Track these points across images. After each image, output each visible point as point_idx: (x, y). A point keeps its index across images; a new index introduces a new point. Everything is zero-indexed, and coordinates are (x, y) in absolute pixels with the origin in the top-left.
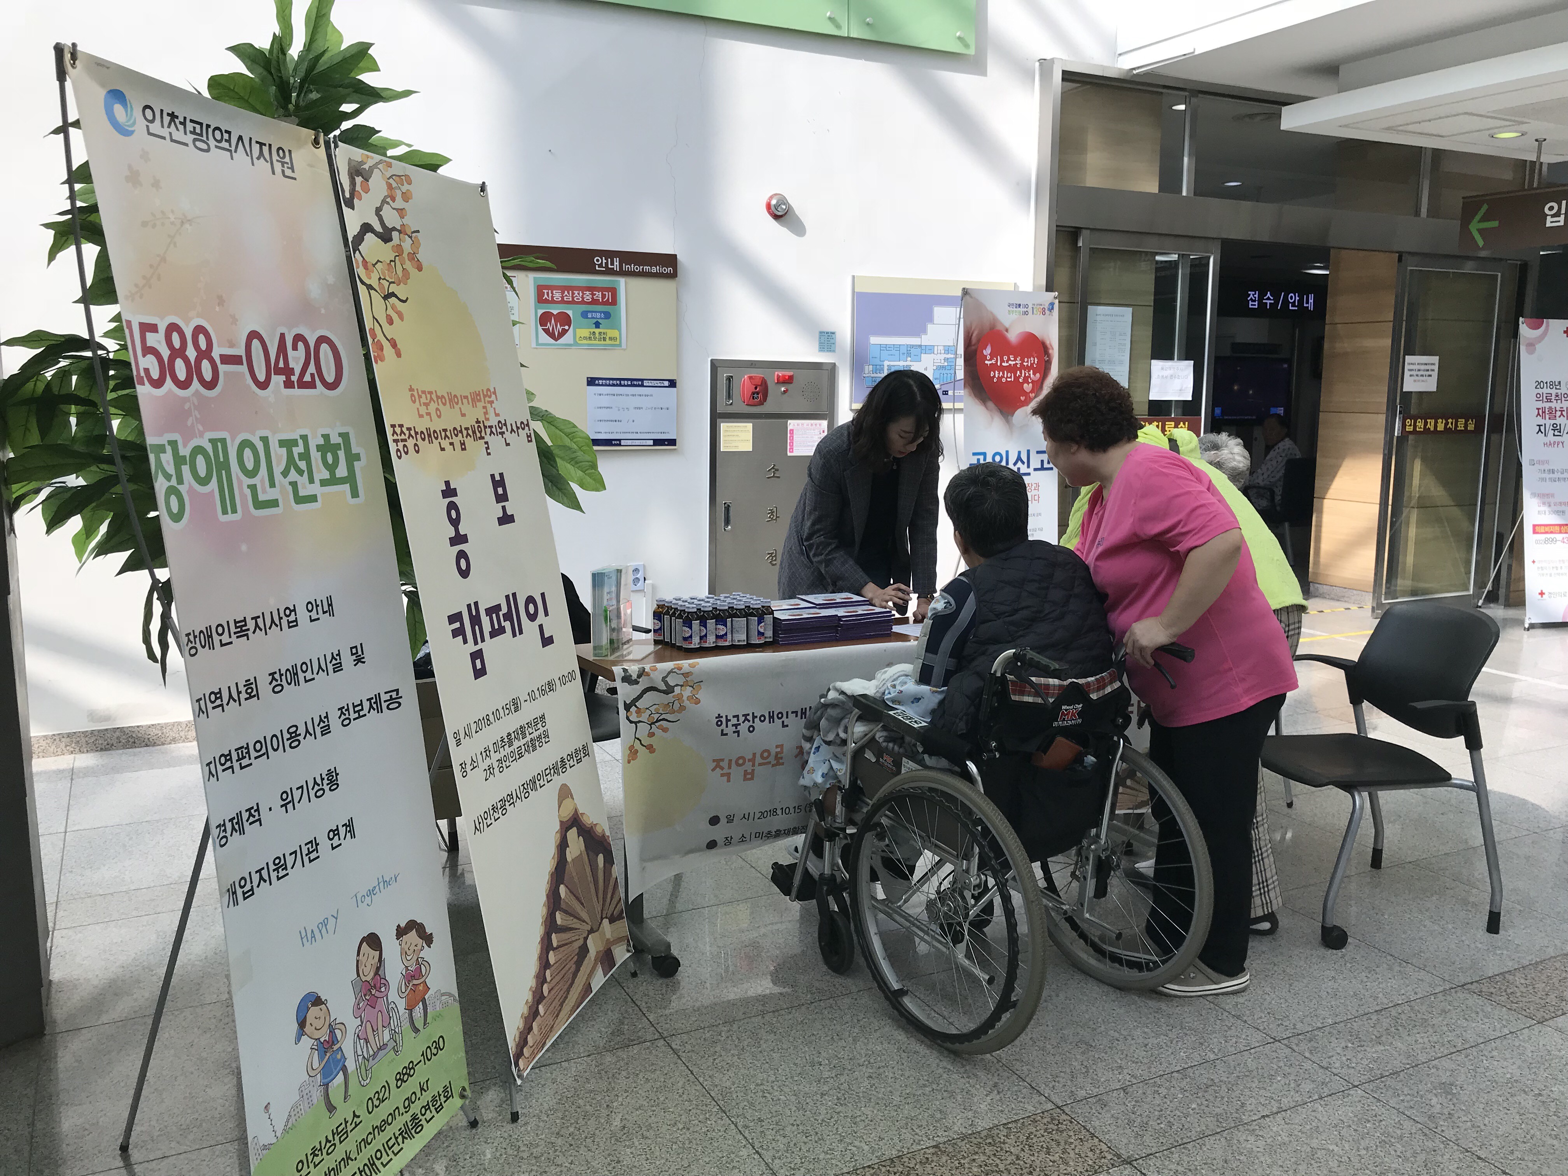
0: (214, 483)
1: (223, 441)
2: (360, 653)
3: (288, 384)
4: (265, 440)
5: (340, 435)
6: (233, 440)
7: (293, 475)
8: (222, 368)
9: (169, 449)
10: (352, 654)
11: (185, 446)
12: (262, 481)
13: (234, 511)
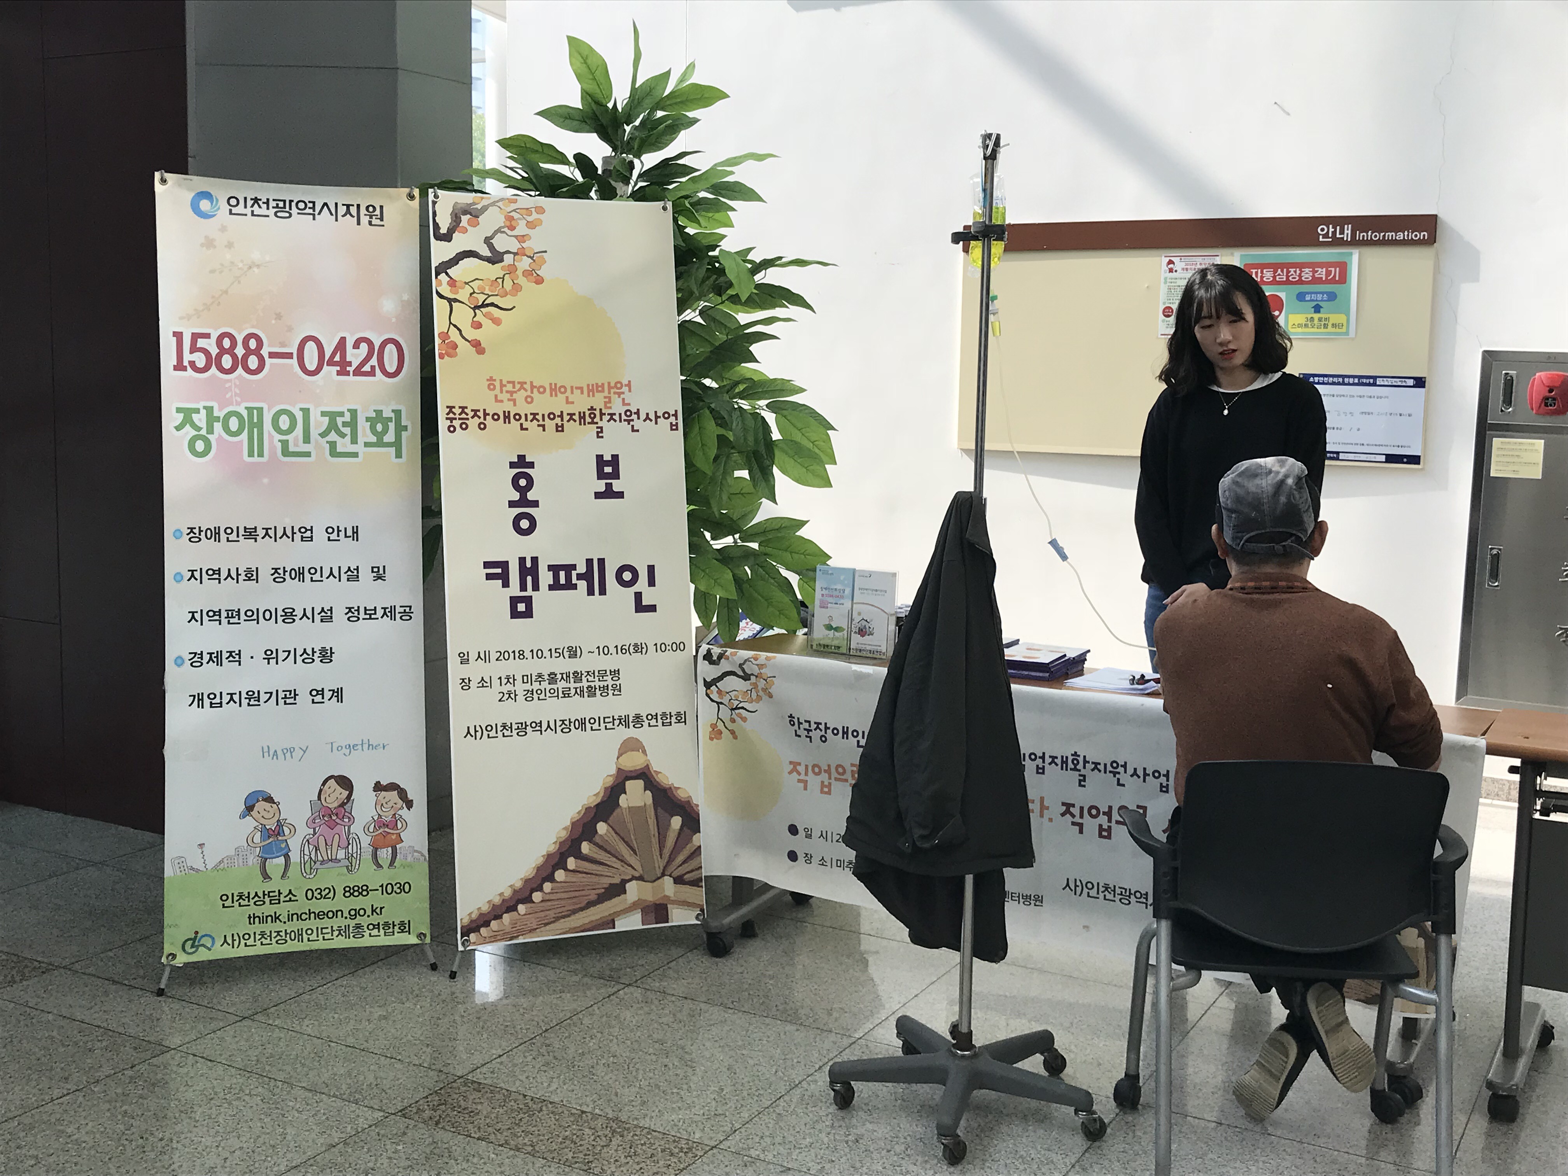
0: (244, 436)
1: (260, 410)
2: (381, 572)
3: (343, 372)
4: (306, 412)
5: (393, 411)
6: (269, 409)
7: (333, 436)
8: (268, 361)
9: (203, 412)
10: (373, 572)
11: (220, 410)
12: (296, 439)
13: (261, 455)
